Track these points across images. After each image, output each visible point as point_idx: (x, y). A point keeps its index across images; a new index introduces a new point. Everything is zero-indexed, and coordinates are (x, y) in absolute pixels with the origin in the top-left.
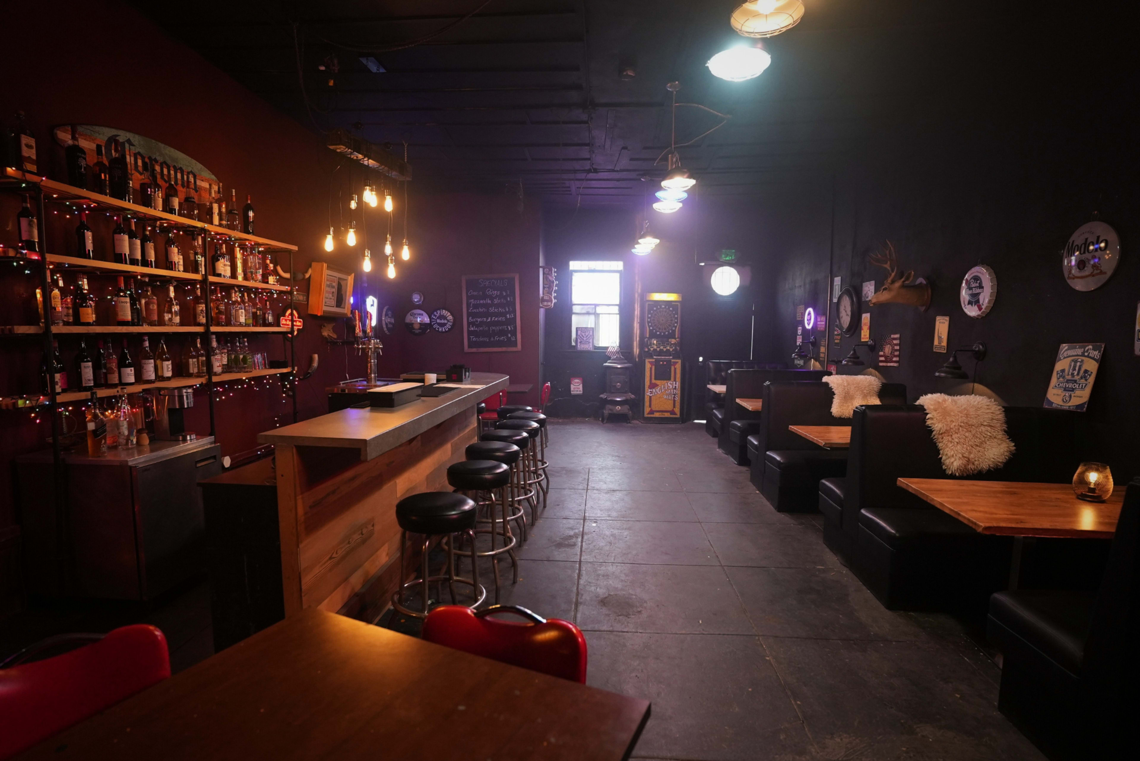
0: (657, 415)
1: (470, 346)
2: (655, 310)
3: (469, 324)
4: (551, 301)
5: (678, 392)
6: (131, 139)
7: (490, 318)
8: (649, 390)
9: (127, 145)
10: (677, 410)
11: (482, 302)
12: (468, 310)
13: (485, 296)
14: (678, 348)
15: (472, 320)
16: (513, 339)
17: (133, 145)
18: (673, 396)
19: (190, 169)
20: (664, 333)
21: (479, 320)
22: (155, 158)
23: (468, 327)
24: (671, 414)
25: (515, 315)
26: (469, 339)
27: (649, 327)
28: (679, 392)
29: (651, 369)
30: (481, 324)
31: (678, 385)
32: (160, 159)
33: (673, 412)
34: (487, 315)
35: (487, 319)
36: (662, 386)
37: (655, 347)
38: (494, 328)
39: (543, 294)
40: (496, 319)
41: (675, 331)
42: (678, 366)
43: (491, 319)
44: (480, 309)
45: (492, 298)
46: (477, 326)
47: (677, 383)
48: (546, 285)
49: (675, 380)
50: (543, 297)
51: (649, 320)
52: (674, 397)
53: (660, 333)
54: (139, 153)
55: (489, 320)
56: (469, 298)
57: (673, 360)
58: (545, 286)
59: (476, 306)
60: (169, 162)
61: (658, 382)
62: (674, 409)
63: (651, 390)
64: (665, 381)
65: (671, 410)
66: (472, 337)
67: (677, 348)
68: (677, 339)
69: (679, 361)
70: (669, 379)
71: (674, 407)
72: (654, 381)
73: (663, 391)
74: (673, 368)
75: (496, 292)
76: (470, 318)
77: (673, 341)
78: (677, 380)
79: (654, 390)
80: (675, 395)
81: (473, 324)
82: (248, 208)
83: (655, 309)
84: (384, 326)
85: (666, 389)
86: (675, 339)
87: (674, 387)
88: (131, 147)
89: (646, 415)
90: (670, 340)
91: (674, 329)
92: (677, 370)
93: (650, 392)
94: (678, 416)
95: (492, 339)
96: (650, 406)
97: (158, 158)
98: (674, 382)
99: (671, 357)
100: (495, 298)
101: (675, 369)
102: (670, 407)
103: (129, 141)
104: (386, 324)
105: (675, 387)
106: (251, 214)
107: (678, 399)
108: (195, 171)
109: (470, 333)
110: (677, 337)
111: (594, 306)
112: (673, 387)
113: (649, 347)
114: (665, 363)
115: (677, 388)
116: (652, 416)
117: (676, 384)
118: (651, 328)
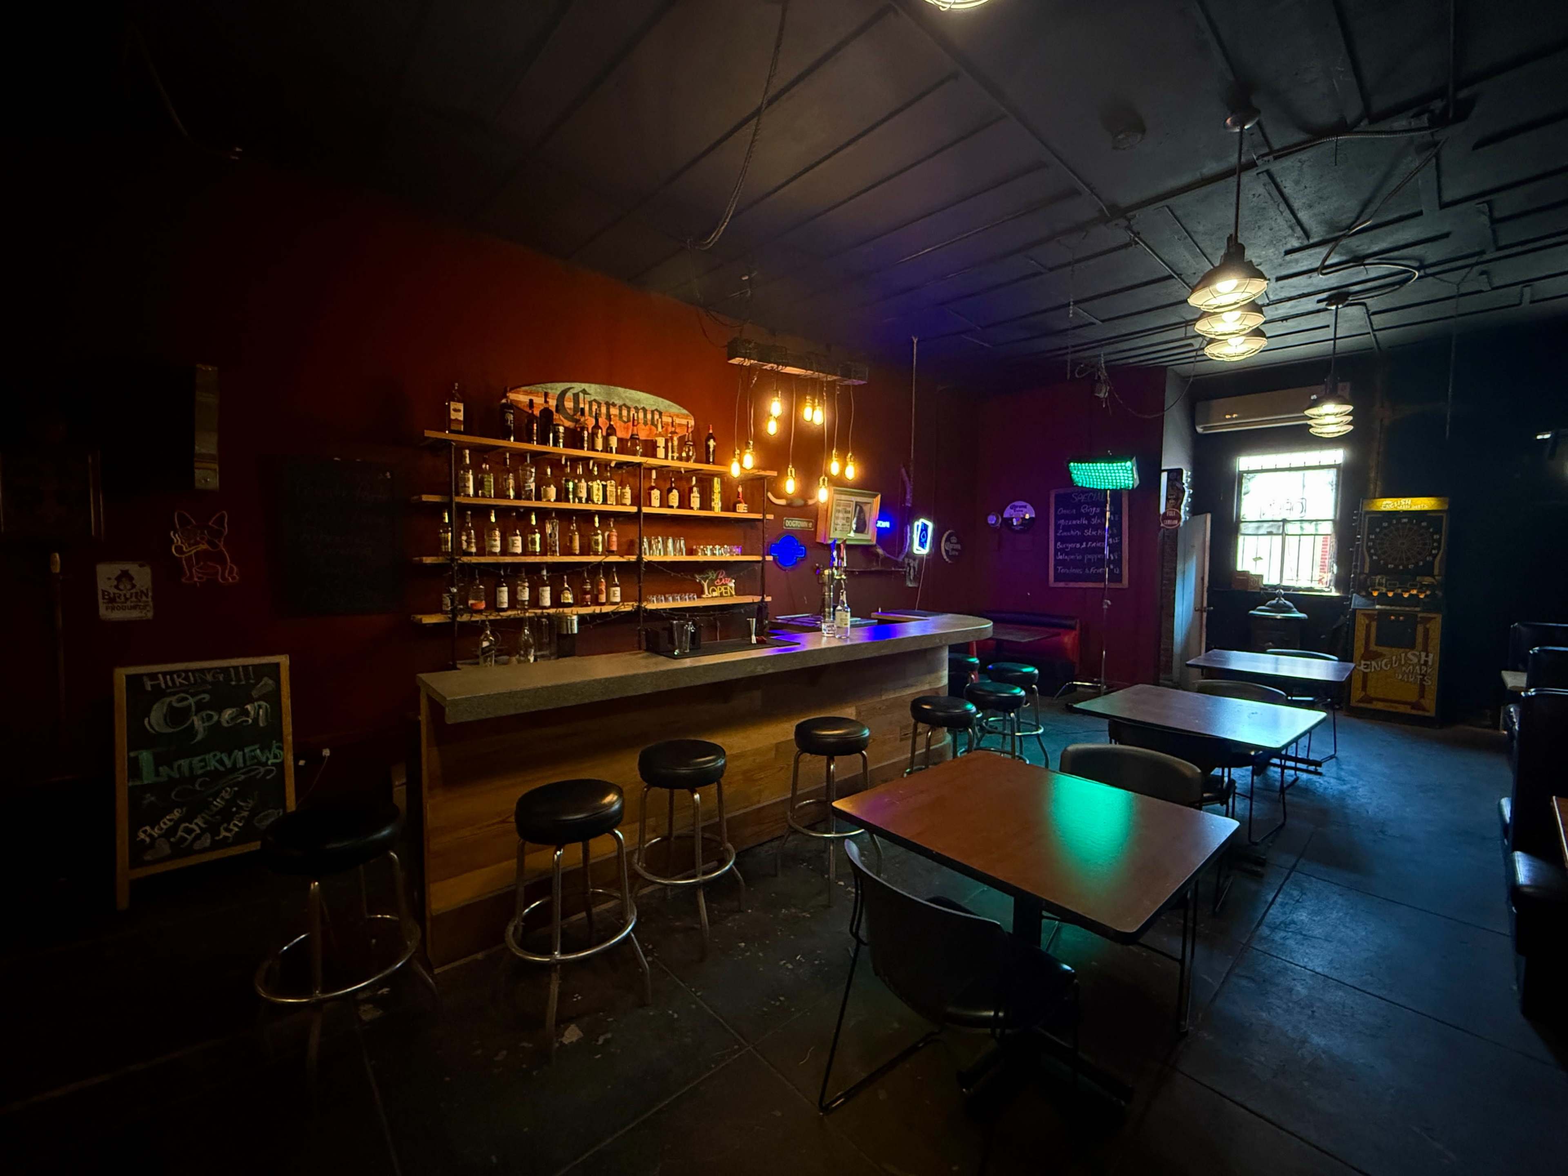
0: (1379, 706)
1: (1057, 579)
2: (1385, 528)
3: (1056, 551)
4: (1179, 518)
5: (1433, 672)
6: (587, 389)
7: (1084, 544)
8: (1363, 662)
9: (581, 395)
10: (1430, 704)
11: (1074, 522)
12: (1056, 532)
13: (1078, 516)
14: (1439, 593)
15: (1061, 546)
16: (1117, 571)
17: (588, 394)
18: (1420, 677)
19: (654, 408)
20: (1405, 567)
21: (1070, 546)
22: (613, 403)
23: (1056, 555)
24: (1413, 708)
25: (1121, 539)
26: (1056, 569)
27: (1371, 556)
28: (1436, 673)
29: (1368, 627)
30: (1074, 551)
31: (1433, 658)
32: (618, 402)
33: (1415, 706)
34: (1081, 539)
35: (1081, 544)
36: (1394, 658)
37: (1384, 590)
38: (1089, 557)
39: (1166, 509)
40: (1094, 545)
41: (1432, 563)
42: (1436, 627)
43: (1087, 544)
44: (1072, 532)
45: (1088, 517)
46: (1067, 554)
47: (1431, 656)
48: (1171, 495)
49: (1425, 649)
50: (1165, 513)
51: (1371, 544)
52: (1422, 680)
53: (1397, 566)
54: (595, 400)
55: (1084, 545)
56: (1058, 517)
57: (1420, 615)
58: (1169, 497)
59: (1067, 528)
60: (629, 404)
61: (1380, 649)
62: (1422, 701)
63: (1368, 663)
64: (1401, 650)
65: (1414, 700)
66: (1059, 568)
67: (1437, 592)
68: (1437, 578)
69: (1439, 618)
70: (1412, 647)
71: (1422, 696)
72: (1373, 647)
73: (1394, 666)
74: (1420, 629)
75: (1094, 509)
76: (1059, 544)
77: (1427, 580)
78: (1430, 649)
79: (1373, 663)
80: (1424, 675)
81: (1063, 551)
82: (710, 437)
83: (1385, 524)
84: (944, 553)
85: (1403, 662)
86: (1433, 576)
87: (1422, 662)
88: (586, 396)
89: (1353, 703)
90: (1418, 578)
91: (1429, 559)
92: (1431, 632)
93: (1365, 665)
94: (1432, 713)
95: (1087, 571)
96: (1364, 687)
97: (616, 402)
98: (1423, 654)
99: (1418, 609)
100: (1094, 516)
101: (1426, 632)
102: (1413, 697)
103: (584, 392)
104: (947, 552)
105: (1426, 662)
106: (712, 443)
107: (1432, 684)
108: (661, 408)
109: (1058, 563)
110: (1436, 572)
111: (1281, 523)
112: (1419, 661)
113: (1370, 589)
114: (1401, 618)
115: (1430, 663)
116: (1369, 706)
117: (1427, 656)
118: (1374, 558)
